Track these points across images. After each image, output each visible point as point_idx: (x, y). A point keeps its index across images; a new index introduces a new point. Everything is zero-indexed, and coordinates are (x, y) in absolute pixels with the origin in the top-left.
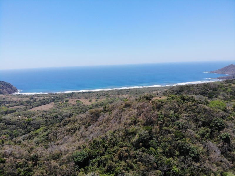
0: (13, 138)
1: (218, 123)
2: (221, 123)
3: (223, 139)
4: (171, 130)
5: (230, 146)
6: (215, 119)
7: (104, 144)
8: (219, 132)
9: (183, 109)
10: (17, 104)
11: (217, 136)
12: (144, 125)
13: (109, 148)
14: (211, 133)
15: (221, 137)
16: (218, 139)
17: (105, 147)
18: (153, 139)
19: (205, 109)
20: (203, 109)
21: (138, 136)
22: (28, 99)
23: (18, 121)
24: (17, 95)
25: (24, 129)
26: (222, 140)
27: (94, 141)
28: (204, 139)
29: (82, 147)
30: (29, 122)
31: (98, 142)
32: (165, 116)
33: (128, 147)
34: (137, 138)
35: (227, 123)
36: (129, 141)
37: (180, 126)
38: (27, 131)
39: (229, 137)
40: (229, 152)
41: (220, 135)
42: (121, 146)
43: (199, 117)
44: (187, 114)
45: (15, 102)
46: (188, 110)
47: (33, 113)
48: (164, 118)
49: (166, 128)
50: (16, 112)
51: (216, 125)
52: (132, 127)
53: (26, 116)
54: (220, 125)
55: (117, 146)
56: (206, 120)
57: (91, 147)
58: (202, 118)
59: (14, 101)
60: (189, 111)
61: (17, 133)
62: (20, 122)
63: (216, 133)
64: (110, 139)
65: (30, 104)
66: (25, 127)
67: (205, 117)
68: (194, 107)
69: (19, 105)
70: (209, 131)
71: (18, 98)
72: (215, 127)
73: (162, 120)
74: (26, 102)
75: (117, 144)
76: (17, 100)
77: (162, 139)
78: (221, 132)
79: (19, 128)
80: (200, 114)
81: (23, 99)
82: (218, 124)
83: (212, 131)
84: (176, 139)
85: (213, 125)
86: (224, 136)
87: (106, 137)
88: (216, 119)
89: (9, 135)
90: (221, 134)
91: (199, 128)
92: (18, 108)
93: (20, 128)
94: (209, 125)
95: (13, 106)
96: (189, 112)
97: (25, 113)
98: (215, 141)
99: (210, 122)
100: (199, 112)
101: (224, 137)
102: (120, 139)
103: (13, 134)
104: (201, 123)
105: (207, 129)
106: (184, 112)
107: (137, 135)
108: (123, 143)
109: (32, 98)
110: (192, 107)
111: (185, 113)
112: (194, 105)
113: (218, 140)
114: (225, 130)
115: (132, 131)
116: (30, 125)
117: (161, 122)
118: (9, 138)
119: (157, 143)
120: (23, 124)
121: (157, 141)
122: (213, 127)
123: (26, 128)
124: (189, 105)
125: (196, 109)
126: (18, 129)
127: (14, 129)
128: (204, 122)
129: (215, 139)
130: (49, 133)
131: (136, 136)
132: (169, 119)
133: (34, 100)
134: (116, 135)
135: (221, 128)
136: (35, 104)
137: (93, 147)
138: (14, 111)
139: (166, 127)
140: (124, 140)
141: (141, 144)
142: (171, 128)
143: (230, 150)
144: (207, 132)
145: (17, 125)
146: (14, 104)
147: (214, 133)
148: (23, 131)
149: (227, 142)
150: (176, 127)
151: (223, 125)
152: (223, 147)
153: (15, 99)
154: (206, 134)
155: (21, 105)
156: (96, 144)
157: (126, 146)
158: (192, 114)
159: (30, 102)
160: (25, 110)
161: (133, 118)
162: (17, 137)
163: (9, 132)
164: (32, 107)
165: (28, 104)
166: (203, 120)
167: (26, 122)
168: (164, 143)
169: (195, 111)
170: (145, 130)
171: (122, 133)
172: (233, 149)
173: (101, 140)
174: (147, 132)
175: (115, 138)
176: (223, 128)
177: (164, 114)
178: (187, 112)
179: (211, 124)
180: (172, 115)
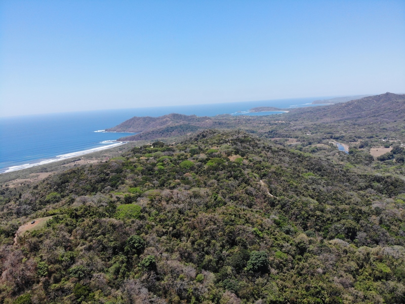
1: (134, 243)
2: (139, 243)
3: (146, 267)
4: (66, 287)
5: (157, 274)
6: (129, 238)
8: (138, 257)
9: (78, 237)
11: (137, 264)
12: (14, 294)
14: (128, 262)
15: (143, 265)
16: (140, 268)
19: (113, 226)
20: (110, 225)
26: (145, 269)
28: (120, 276)
32: (50, 262)
35: (147, 238)
37: (80, 274)
39: (154, 260)
40: (157, 283)
41: (141, 262)
43: (107, 242)
44: (88, 244)
46: (87, 235)
48: (49, 267)
49: (57, 285)
51: (133, 247)
54: (139, 246)
56: (118, 243)
58: (111, 241)
60: (90, 236)
63: (136, 260)
67: (115, 240)
68: (95, 228)
70: (125, 260)
72: (132, 251)
73: (47, 273)
78: (141, 255)
80: (106, 236)
82: (136, 246)
83: (128, 258)
84: (79, 300)
85: (129, 249)
86: (146, 262)
88: (131, 239)
90: (142, 259)
91: (109, 260)
94: (122, 249)
96: (89, 238)
98: (135, 274)
99: (124, 244)
100: (104, 234)
101: (147, 264)
104: (110, 251)
105: (121, 259)
106: (82, 241)
110: (92, 227)
111: (84, 244)
112: (95, 223)
113: (139, 270)
114: (146, 251)
117: (45, 276)
122: (129, 251)
124: (86, 225)
125: (99, 229)
128: (114, 248)
129: (135, 270)
132: (57, 266)
135: (140, 251)
139: (55, 283)
142: (65, 283)
143: (158, 279)
144: (122, 262)
147: (132, 260)
149: (152, 269)
150: (74, 278)
151: (142, 244)
152: (148, 278)
154: (121, 267)
158: (94, 241)
166: (112, 244)
169: (98, 233)
172: (162, 275)
176: (143, 248)
177: (48, 258)
178: (86, 239)
179: (126, 248)
180: (62, 257)
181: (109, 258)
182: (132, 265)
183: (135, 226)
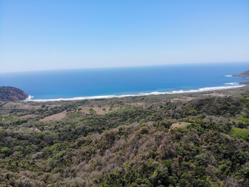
0: (26, 155)
1: (239, 156)
2: (243, 157)
4: (191, 166)
6: (236, 151)
7: (122, 179)
8: (240, 166)
9: (204, 140)
10: (28, 113)
11: (238, 170)
12: (163, 158)
13: (126, 184)
14: (232, 166)
15: (243, 172)
16: (240, 173)
17: (123, 182)
18: (172, 175)
19: (227, 140)
20: (225, 139)
21: (157, 173)
22: (39, 107)
23: (30, 136)
24: (28, 102)
25: (37, 144)
26: (243, 175)
27: (111, 176)
28: (225, 173)
29: (99, 181)
30: (42, 137)
31: (116, 176)
32: (185, 149)
33: (147, 184)
34: (156, 175)
36: (147, 177)
37: (200, 162)
38: (40, 146)
41: (241, 169)
42: (139, 183)
43: (221, 149)
44: (208, 146)
45: (26, 111)
46: (209, 140)
47: (46, 124)
48: (184, 151)
49: (186, 163)
50: (28, 123)
51: (238, 157)
52: (150, 161)
53: (39, 128)
54: (242, 159)
55: (134, 182)
56: (228, 152)
57: (108, 182)
58: (224, 149)
59: (26, 109)
60: (211, 141)
61: (30, 149)
62: (33, 137)
63: (238, 167)
64: (127, 174)
65: (42, 113)
66: (37, 141)
67: (227, 149)
68: (215, 137)
69: (30, 114)
70: (231, 164)
71: (29, 106)
72: (237, 160)
73: (182, 154)
74: (38, 110)
75: (134, 179)
76: (28, 108)
77: (181, 175)
79: (31, 143)
80: (221, 145)
81: (34, 107)
82: (240, 158)
83: (233, 164)
84: (196, 177)
85: (235, 158)
86: (245, 171)
87: (123, 170)
88: (238, 152)
89: (21, 152)
90: (243, 168)
91: (220, 161)
92: (30, 118)
93: (33, 144)
94: (230, 157)
95: (25, 115)
96: (210, 143)
97: (37, 124)
98: (236, 176)
99: (232, 154)
100: (220, 143)
101: (246, 173)
102: (138, 174)
103: (26, 150)
104: (222, 155)
105: (228, 162)
106: (205, 143)
107: (156, 171)
108: (141, 180)
109: (44, 106)
110: (213, 137)
111: (206, 145)
112: (216, 134)
113: (239, 174)
114: (246, 164)
115: (150, 166)
116: (43, 139)
117: (181, 155)
118: (22, 155)
119: (176, 179)
120: (36, 139)
121: (177, 177)
122: (234, 160)
123: (39, 142)
124: (210, 134)
125: (218, 139)
126: (30, 145)
127: (27, 145)
128: (225, 154)
129: (236, 173)
130: (63, 155)
131: (155, 173)
132: (188, 152)
133: (46, 108)
134: (134, 169)
135: (242, 162)
136: (47, 113)
137: (110, 182)
138: (26, 122)
139: (185, 161)
140: (142, 176)
141: (159, 181)
142: (191, 163)
144: (228, 165)
145: (30, 140)
146: (25, 112)
147: (235, 166)
148: (36, 147)
149: (248, 178)
150: (196, 162)
151: (245, 158)
152: (244, 182)
153: (26, 107)
154: (227, 168)
155: (33, 113)
156: (113, 178)
157: (144, 183)
158: (213, 145)
159: (41, 110)
160: (37, 120)
161: (152, 151)
162: (30, 153)
163: (22, 148)
164: (44, 116)
165: (39, 113)
166: (224, 151)
167: (39, 137)
168: (183, 179)
169: (216, 141)
170: (164, 167)
171: (140, 168)
173: (118, 174)
174: (166, 168)
175: (132, 172)
176: (245, 162)
177: (184, 146)
178: (208, 142)
179: (233, 157)
180: (192, 148)
181: (220, 160)
182: (234, 169)
183: (242, 144)
